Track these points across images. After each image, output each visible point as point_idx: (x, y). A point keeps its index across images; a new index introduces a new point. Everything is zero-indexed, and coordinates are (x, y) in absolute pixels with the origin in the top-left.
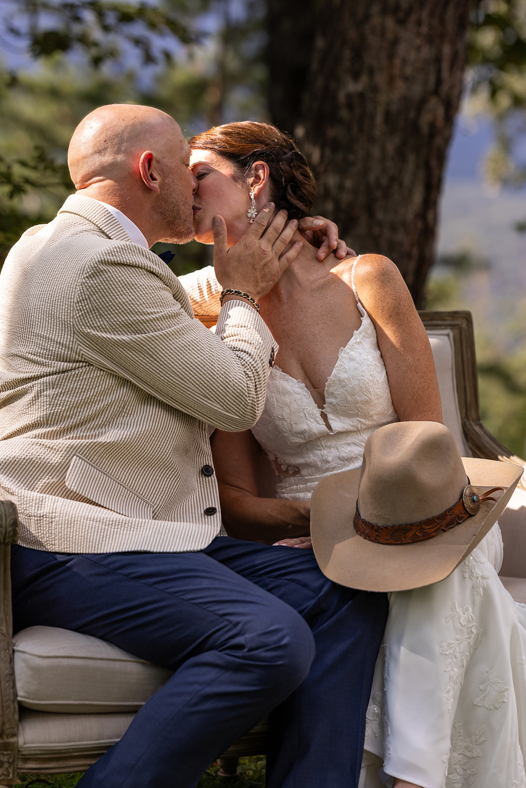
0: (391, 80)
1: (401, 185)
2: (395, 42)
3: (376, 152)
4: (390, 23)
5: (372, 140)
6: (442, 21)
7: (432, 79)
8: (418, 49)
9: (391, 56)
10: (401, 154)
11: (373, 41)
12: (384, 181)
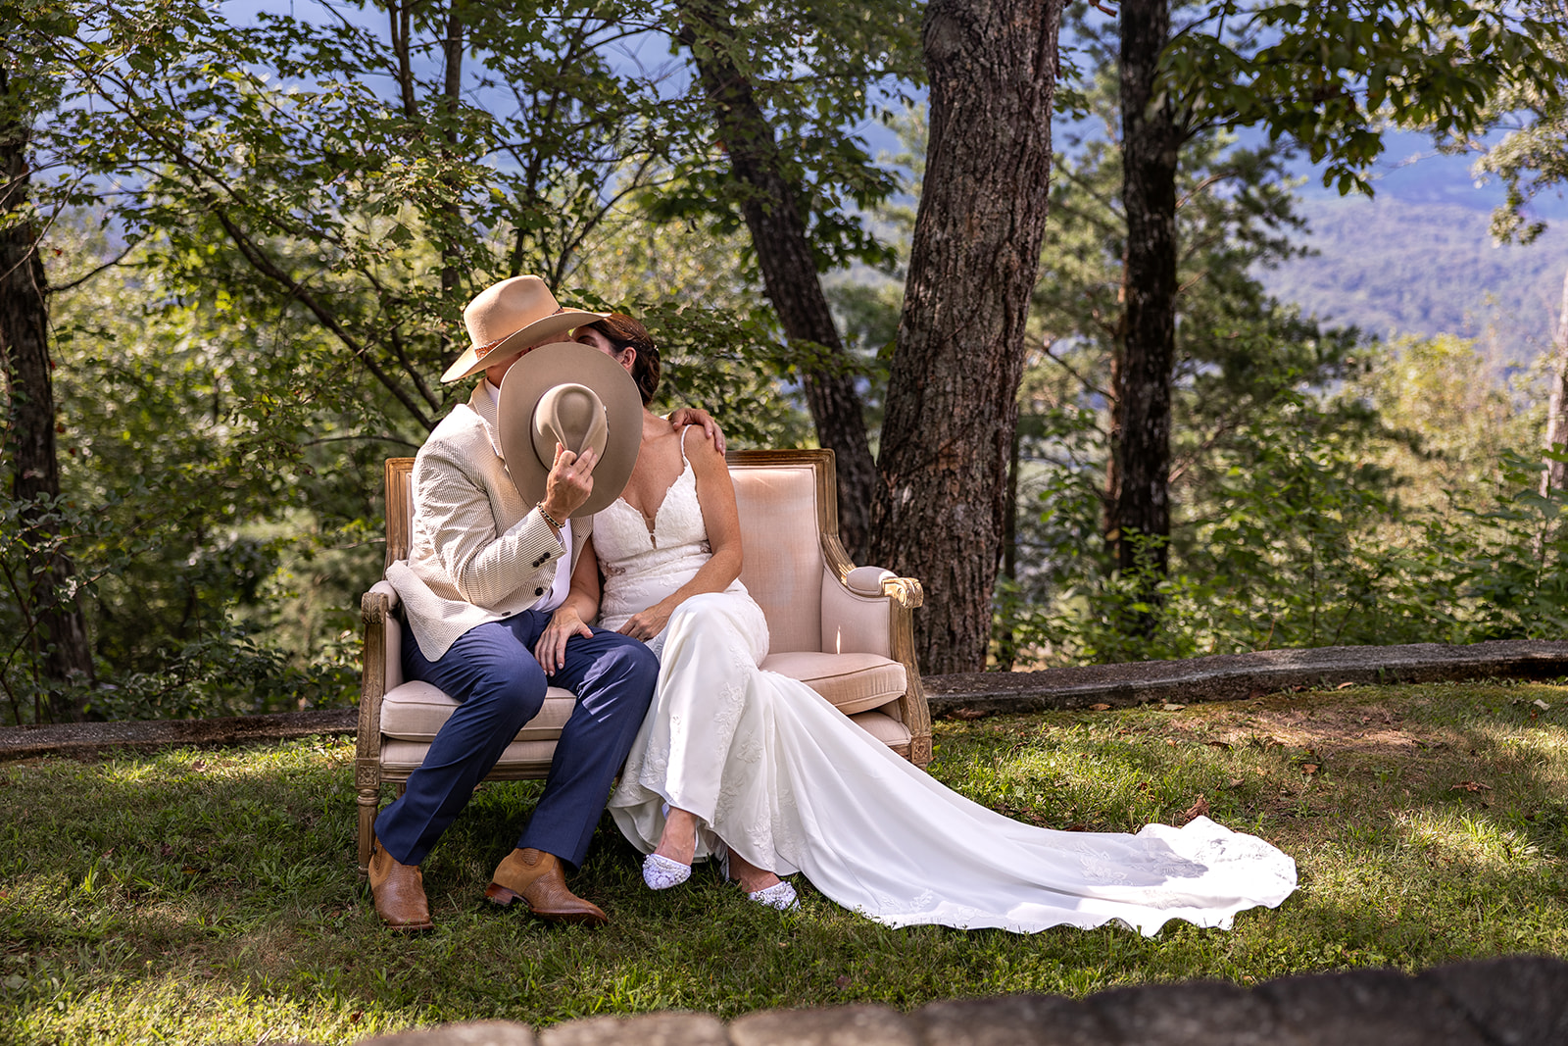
0: (971, 229)
1: (981, 316)
2: (974, 197)
3: (960, 290)
4: (970, 182)
5: (955, 279)
6: (1015, 179)
7: (1007, 228)
8: (994, 203)
9: (971, 210)
10: (980, 291)
11: (957, 197)
12: (967, 314)
